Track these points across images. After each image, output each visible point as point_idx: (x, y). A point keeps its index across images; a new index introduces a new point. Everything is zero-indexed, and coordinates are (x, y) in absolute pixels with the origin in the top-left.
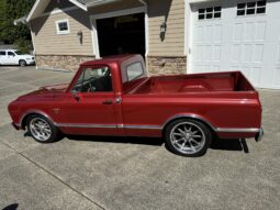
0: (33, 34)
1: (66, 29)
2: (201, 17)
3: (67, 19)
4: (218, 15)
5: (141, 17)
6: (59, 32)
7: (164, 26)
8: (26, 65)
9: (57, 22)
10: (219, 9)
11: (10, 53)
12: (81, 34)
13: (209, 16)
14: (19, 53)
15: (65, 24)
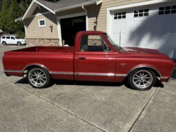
0: (25, 27)
1: (44, 24)
2: (115, 18)
3: (44, 19)
4: (124, 17)
5: (84, 18)
6: (40, 26)
7: (96, 22)
8: (21, 45)
9: (39, 20)
10: (124, 13)
11: (12, 38)
12: (52, 27)
13: (120, 17)
14: (17, 38)
15: (43, 21)
